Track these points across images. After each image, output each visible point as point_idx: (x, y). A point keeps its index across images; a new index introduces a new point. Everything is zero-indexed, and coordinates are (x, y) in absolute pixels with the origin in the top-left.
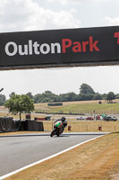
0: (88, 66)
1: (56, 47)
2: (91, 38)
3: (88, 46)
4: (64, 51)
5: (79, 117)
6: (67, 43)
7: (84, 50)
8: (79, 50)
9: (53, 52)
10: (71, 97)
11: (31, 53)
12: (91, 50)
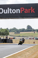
0: (30, 18)
1: (18, 11)
2: (32, 8)
3: (30, 11)
4: (21, 12)
5: (26, 38)
6: (22, 9)
7: (29, 12)
8: (27, 12)
9: (17, 13)
10: (23, 30)
11: (8, 13)
12: (32, 12)
